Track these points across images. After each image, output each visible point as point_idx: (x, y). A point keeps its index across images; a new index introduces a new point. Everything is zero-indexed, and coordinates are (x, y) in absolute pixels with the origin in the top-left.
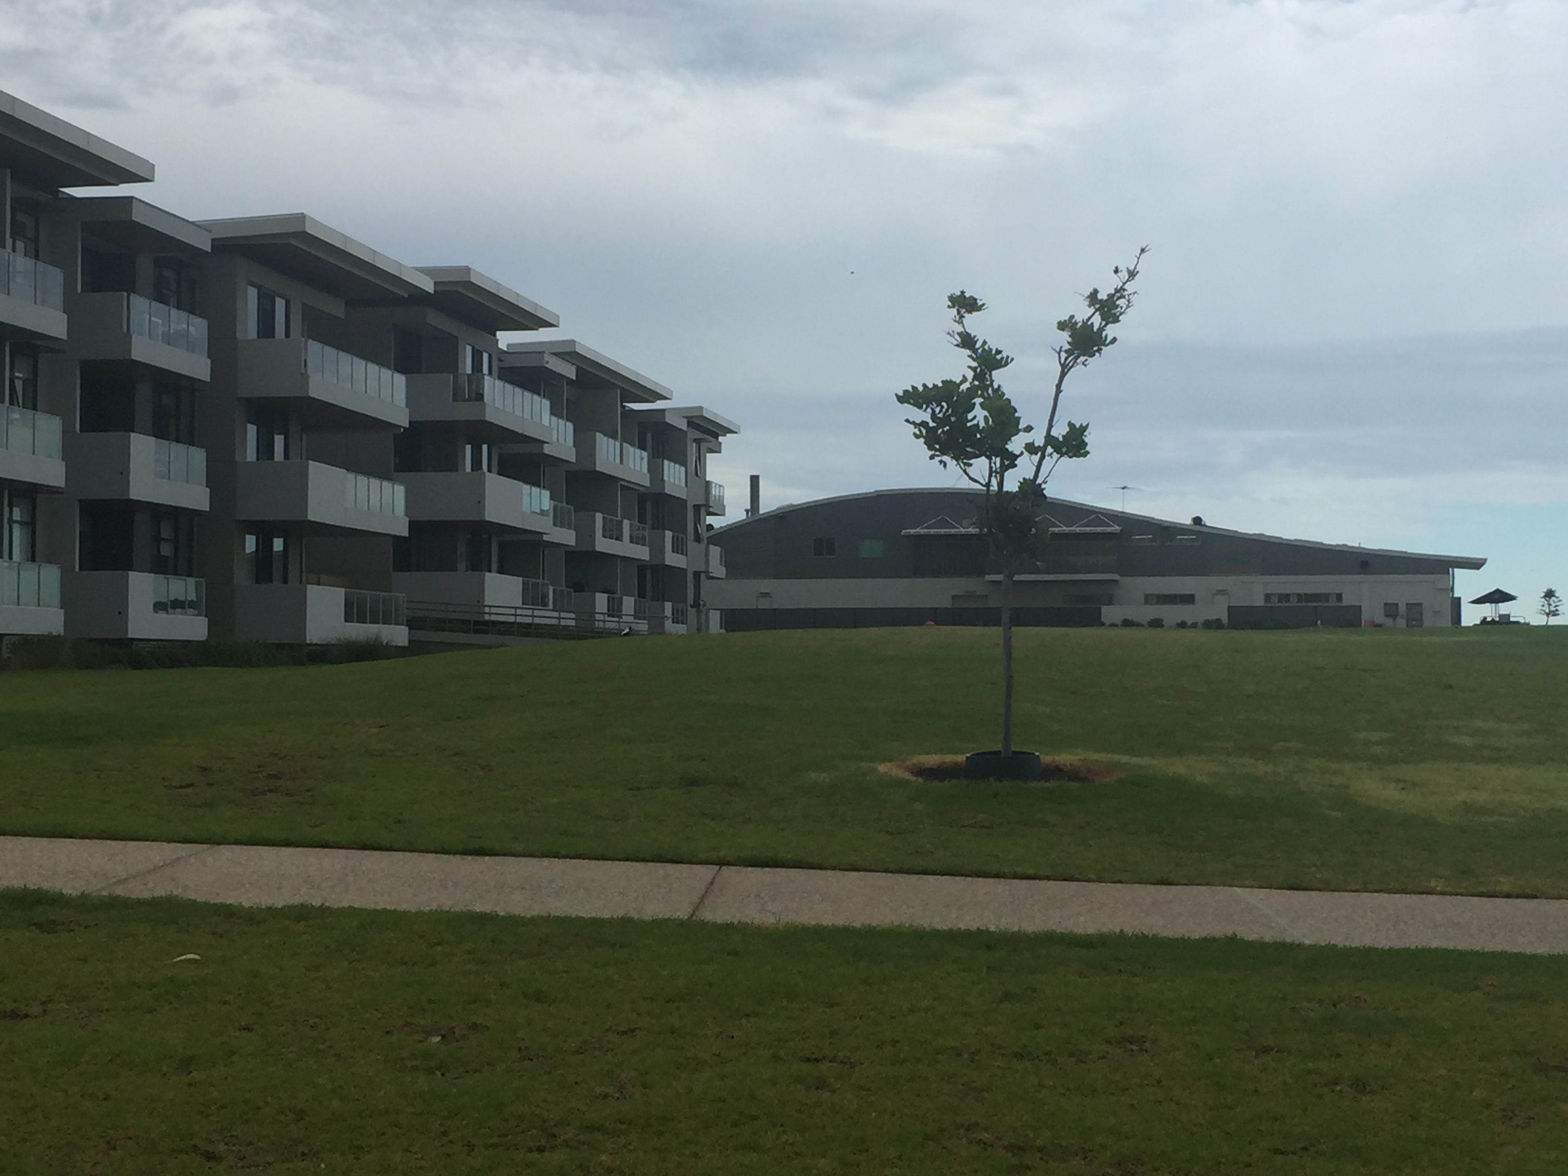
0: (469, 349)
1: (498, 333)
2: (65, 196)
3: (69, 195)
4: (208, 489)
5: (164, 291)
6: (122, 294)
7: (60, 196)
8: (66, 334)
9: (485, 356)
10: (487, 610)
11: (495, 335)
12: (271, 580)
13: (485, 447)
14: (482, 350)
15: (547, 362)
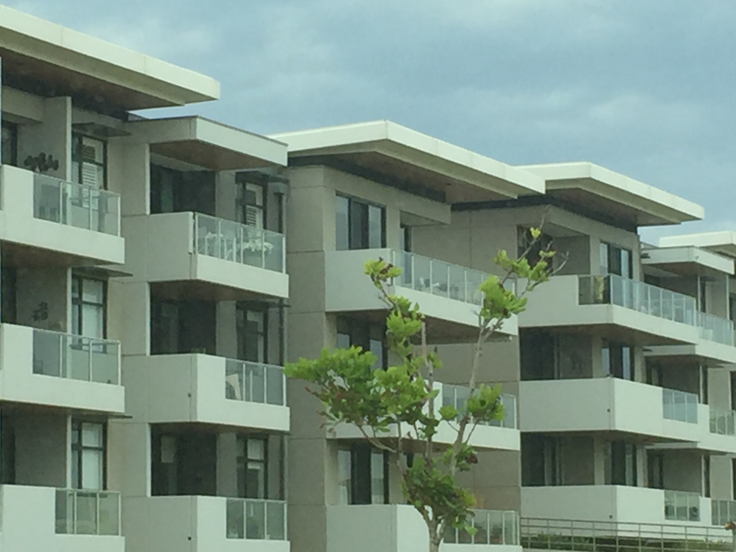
0: (603, 249)
1: (639, 229)
2: (136, 119)
3: (140, 117)
4: (288, 409)
5: (248, 207)
6: (188, 215)
7: (130, 118)
8: (123, 257)
9: (624, 254)
10: (620, 527)
11: (636, 232)
12: (369, 501)
13: (626, 351)
14: (620, 248)
15: (697, 258)
